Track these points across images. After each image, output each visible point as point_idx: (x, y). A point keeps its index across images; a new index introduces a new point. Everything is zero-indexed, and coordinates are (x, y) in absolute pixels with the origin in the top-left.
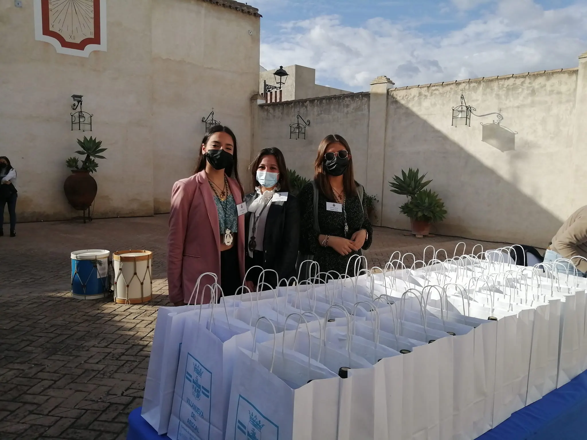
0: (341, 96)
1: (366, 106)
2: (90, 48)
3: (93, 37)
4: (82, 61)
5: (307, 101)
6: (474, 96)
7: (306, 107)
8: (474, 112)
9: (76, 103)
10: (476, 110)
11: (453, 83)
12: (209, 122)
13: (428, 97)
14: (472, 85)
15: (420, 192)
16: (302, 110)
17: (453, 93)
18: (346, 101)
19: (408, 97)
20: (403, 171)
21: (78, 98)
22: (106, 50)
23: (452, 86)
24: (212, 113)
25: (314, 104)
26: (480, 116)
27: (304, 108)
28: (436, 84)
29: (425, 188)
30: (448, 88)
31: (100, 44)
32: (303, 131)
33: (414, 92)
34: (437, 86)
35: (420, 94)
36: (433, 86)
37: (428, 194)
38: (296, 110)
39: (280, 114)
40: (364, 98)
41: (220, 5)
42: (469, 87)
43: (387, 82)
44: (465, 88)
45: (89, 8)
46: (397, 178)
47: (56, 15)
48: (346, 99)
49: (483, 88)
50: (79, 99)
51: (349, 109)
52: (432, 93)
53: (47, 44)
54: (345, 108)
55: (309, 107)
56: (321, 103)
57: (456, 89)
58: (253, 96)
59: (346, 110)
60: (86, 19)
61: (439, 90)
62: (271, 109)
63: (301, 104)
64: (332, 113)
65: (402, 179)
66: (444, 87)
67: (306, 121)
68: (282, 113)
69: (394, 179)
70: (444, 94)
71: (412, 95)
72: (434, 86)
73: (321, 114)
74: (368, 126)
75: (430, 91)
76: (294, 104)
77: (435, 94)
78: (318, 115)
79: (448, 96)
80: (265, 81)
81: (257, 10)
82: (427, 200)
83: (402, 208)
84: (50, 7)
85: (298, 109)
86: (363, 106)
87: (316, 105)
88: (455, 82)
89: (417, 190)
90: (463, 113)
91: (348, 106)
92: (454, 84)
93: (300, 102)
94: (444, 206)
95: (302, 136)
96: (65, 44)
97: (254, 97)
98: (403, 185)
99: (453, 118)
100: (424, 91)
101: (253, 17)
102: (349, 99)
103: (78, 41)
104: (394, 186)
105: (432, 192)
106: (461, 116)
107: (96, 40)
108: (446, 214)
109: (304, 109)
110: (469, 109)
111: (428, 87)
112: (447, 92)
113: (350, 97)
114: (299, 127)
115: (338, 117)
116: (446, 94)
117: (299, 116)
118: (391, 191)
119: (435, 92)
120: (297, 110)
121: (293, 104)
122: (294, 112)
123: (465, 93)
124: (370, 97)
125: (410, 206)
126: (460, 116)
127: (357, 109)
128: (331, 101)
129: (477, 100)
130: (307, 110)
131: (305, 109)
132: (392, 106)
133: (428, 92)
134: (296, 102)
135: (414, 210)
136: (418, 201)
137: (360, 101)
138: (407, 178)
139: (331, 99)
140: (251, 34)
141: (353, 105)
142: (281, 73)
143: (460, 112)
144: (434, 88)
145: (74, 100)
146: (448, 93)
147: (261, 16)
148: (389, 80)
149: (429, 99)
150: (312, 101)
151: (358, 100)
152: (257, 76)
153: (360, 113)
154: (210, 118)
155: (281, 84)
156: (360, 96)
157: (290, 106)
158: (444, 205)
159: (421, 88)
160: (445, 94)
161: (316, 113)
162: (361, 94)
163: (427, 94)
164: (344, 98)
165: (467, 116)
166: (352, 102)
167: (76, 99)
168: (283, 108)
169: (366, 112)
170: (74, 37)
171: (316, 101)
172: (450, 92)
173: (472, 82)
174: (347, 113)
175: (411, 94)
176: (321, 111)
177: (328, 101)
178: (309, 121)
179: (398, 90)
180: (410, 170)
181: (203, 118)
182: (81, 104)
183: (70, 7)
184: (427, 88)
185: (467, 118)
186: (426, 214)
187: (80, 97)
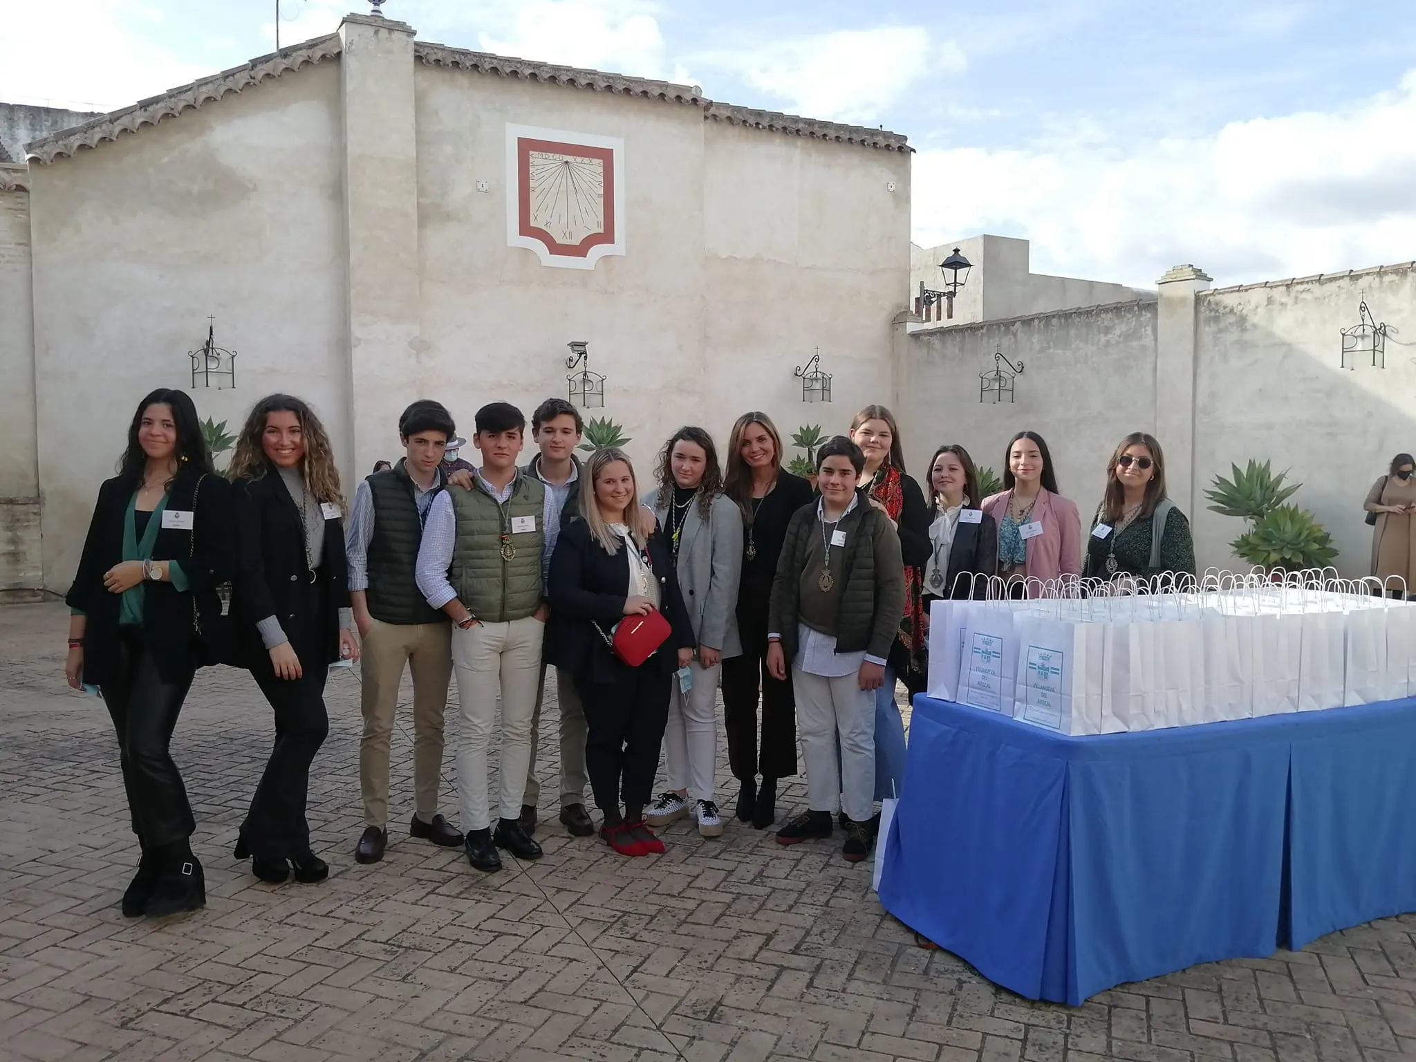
0: (1093, 311)
1: (1149, 329)
2: (597, 251)
3: (601, 230)
4: (585, 277)
5: (1015, 322)
6: (1392, 301)
7: (1015, 335)
8: (1394, 336)
9: (576, 356)
10: (1398, 332)
11: (1344, 276)
12: (808, 376)
13: (1288, 307)
14: (1387, 279)
15: (1274, 510)
16: (1006, 342)
17: (1344, 296)
18: (1103, 319)
19: (1243, 309)
20: (1234, 466)
21: (580, 348)
22: (624, 254)
23: (1340, 282)
24: (816, 358)
25: (1032, 328)
26: (1407, 345)
27: (1010, 336)
28: (1307, 280)
29: (1285, 503)
30: (1333, 286)
31: (613, 242)
32: (1009, 386)
33: (1258, 296)
34: (1307, 282)
35: (1270, 301)
36: (1298, 283)
37: (1292, 514)
38: (991, 341)
39: (957, 351)
40: (1144, 312)
41: (831, 139)
42: (1381, 282)
43: (1194, 277)
44: (1370, 287)
45: (595, 178)
46: (1223, 482)
47: (541, 198)
48: (1103, 316)
49: (1412, 285)
50: (582, 349)
51: (1110, 336)
52: (1296, 298)
53: (526, 251)
54: (1102, 335)
55: (1020, 335)
56: (1048, 324)
57: (1351, 288)
58: (897, 316)
59: (1103, 339)
60: (589, 197)
61: (1312, 292)
62: (936, 342)
63: (1003, 329)
64: (1073, 346)
65: (1233, 482)
66: (1322, 284)
67: (1014, 364)
68: (961, 349)
69: (1216, 484)
70: (1324, 299)
71: (1253, 304)
72: (1301, 283)
73: (1049, 348)
74: (1155, 370)
75: (1293, 294)
76: (988, 330)
77: (1304, 299)
78: (1042, 350)
79: (1333, 304)
80: (922, 283)
81: (905, 138)
82: (1289, 527)
83: (1237, 545)
84: (532, 184)
85: (997, 339)
86: (1143, 330)
87: (1036, 330)
88: (1347, 273)
89: (1266, 505)
90: (1366, 339)
91: (1107, 330)
92: (1345, 278)
93: (999, 326)
94: (1331, 541)
95: (1006, 395)
96: (556, 248)
97: (898, 319)
98: (1237, 495)
99: (1343, 352)
100: (1279, 294)
101: (896, 156)
102: (1110, 315)
103: (576, 241)
104: (1216, 498)
105: (1300, 511)
106: (1363, 346)
107: (607, 236)
108: (1336, 557)
109: (1010, 339)
110: (1381, 332)
111: (1287, 285)
112: (1331, 295)
113: (1111, 311)
114: (999, 378)
115: (1086, 355)
116: (1329, 300)
117: (999, 356)
118: (1208, 508)
119: (1304, 295)
120: (995, 341)
121: (985, 330)
122: (989, 345)
123: (1373, 296)
124: (1157, 310)
125: (1251, 540)
126: (1359, 347)
127: (1129, 336)
128: (1070, 320)
129: (1400, 311)
130: (1016, 341)
131: (1013, 340)
132: (1207, 329)
133: (1289, 295)
134: (993, 325)
135: (1260, 548)
136: (1270, 529)
137: (1134, 318)
138: (1244, 481)
139: (1071, 317)
140: (891, 190)
141: (1120, 328)
142: (956, 262)
143: (1359, 339)
144: (1300, 288)
145: (573, 351)
146: (1334, 296)
147: (914, 151)
148: (1199, 273)
149: (1291, 310)
150: (1028, 322)
151: (1130, 316)
152: (905, 273)
153: (1135, 344)
154: (812, 368)
155: (955, 286)
156: (1136, 308)
157: (979, 333)
158: (1330, 538)
159: (1271, 287)
160: (1327, 299)
161: (1037, 346)
162: (1138, 305)
163: (1284, 300)
164: (1098, 315)
165: (1374, 346)
166: (1116, 321)
167: (576, 348)
168: (964, 337)
169: (1149, 341)
170: (570, 234)
171: (1036, 321)
172: (1337, 296)
173: (1386, 273)
174: (1107, 345)
175: (1249, 301)
176: (1048, 343)
177: (1063, 320)
178: (1021, 364)
179: (1220, 293)
180: (1251, 464)
181: (798, 368)
182: (586, 357)
183: (564, 180)
184: (1285, 288)
185: (1374, 350)
186: (1287, 557)
187: (584, 345)
